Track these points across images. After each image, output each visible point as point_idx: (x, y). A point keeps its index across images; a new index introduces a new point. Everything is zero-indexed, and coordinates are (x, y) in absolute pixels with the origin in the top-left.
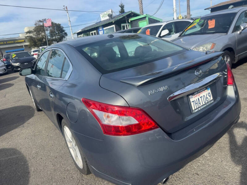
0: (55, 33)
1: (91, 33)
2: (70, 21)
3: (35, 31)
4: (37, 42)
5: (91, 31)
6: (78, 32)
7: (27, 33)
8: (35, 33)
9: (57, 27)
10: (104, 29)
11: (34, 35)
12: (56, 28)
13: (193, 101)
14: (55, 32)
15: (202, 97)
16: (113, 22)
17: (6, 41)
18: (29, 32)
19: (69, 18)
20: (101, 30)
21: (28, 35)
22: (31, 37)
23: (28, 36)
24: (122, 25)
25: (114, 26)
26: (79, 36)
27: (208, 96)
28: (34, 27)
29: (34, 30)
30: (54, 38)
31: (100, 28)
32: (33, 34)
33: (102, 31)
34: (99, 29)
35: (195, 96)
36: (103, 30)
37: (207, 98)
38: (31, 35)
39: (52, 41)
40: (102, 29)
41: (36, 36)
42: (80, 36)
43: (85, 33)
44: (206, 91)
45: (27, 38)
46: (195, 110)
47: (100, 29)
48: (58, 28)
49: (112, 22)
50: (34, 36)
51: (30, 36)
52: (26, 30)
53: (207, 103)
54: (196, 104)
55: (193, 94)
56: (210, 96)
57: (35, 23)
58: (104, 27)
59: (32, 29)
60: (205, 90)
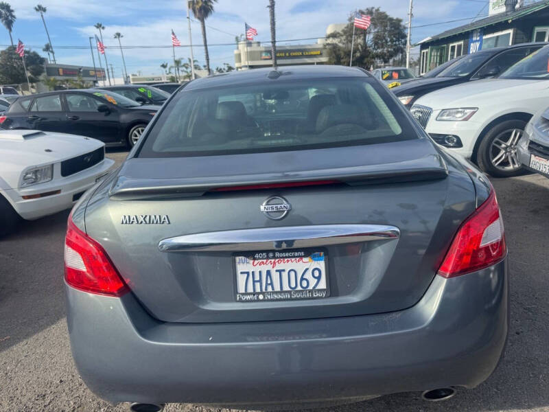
0: (384, 41)
1: (451, 45)
2: (412, 15)
3: (345, 32)
4: (343, 58)
5: (453, 42)
6: (422, 42)
7: (328, 37)
8: (344, 37)
9: (391, 27)
10: (484, 37)
11: (340, 42)
12: (388, 28)
13: (248, 273)
14: (384, 38)
15: (284, 270)
16: (510, 21)
17: (290, 51)
18: (334, 35)
19: (412, 7)
20: (476, 41)
21: (330, 41)
22: (334, 46)
23: (328, 44)
24: (538, 29)
25: (511, 31)
26: (423, 51)
27: (308, 276)
28: (346, 26)
29: (343, 31)
30: (379, 51)
31: (475, 35)
32: (339, 40)
33: (478, 44)
34: (472, 37)
35: (256, 262)
36: (481, 40)
37: (302, 279)
38: (336, 41)
39: (373, 58)
40: (478, 38)
41: (344, 44)
42: (425, 51)
43: (438, 45)
44: (305, 259)
45: (327, 47)
46: (246, 294)
47: (474, 39)
48: (393, 29)
49: (507, 21)
50: (340, 45)
51: (333, 44)
52: (330, 31)
53: (300, 291)
54: (254, 282)
55: (250, 254)
56: (319, 278)
57: (350, 16)
58: (485, 34)
59: (339, 30)
60: (301, 257)
